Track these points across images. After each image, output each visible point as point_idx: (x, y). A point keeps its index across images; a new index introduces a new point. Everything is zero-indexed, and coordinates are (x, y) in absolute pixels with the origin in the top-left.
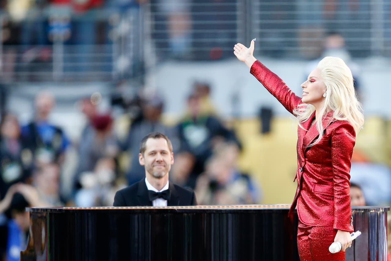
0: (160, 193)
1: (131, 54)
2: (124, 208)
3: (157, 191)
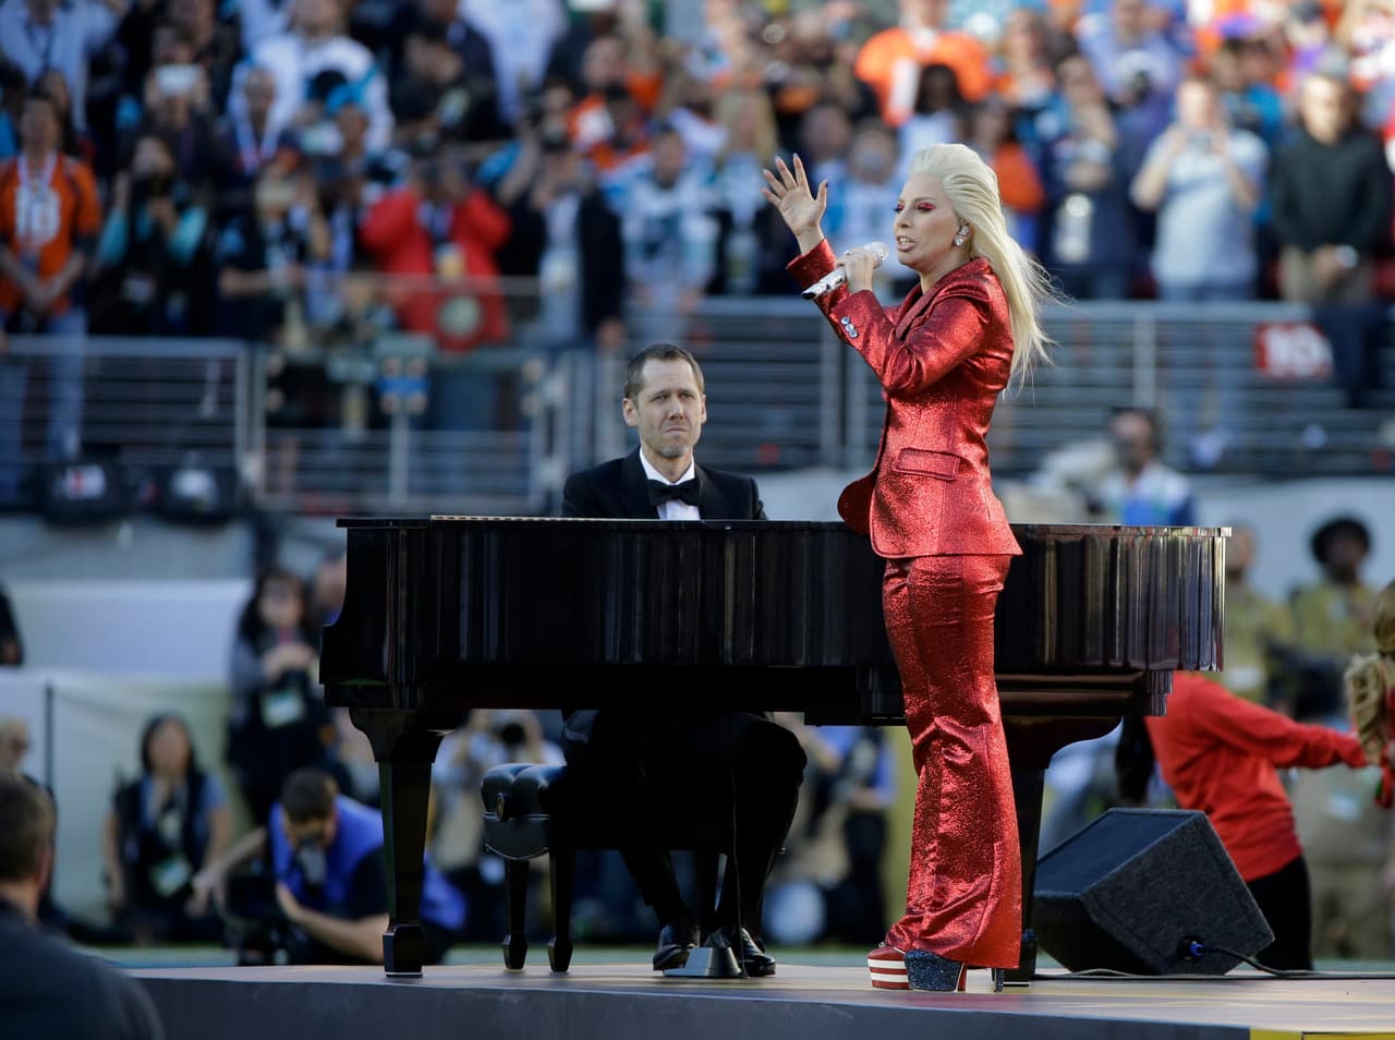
0: (675, 486)
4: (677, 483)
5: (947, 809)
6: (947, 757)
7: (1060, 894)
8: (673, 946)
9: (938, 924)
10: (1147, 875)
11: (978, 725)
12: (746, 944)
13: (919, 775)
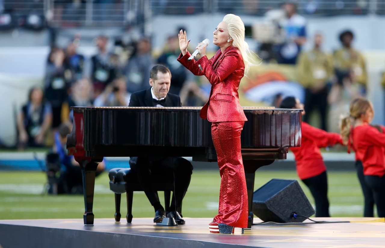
0: (159, 101)
1: (136, 10)
2: (137, 108)
3: (157, 100)
4: (160, 100)
5: (229, 187)
6: (229, 173)
7: (260, 202)
8: (159, 216)
9: (227, 217)
10: (282, 196)
11: (237, 165)
12: (177, 216)
13: (221, 177)
